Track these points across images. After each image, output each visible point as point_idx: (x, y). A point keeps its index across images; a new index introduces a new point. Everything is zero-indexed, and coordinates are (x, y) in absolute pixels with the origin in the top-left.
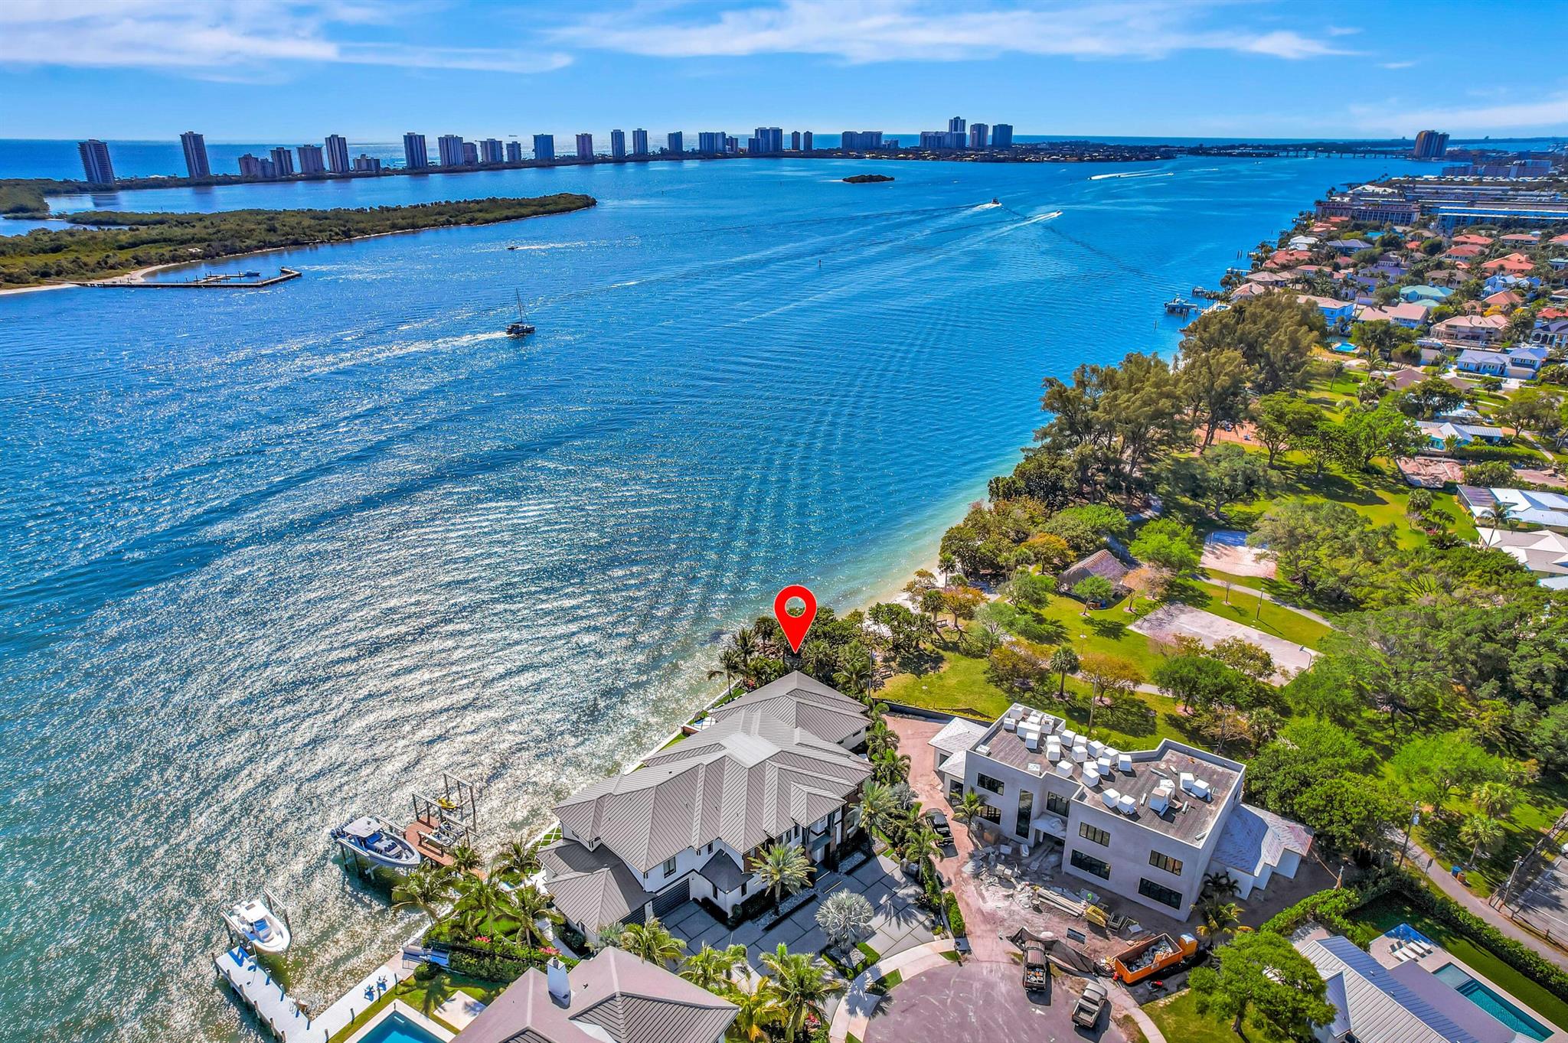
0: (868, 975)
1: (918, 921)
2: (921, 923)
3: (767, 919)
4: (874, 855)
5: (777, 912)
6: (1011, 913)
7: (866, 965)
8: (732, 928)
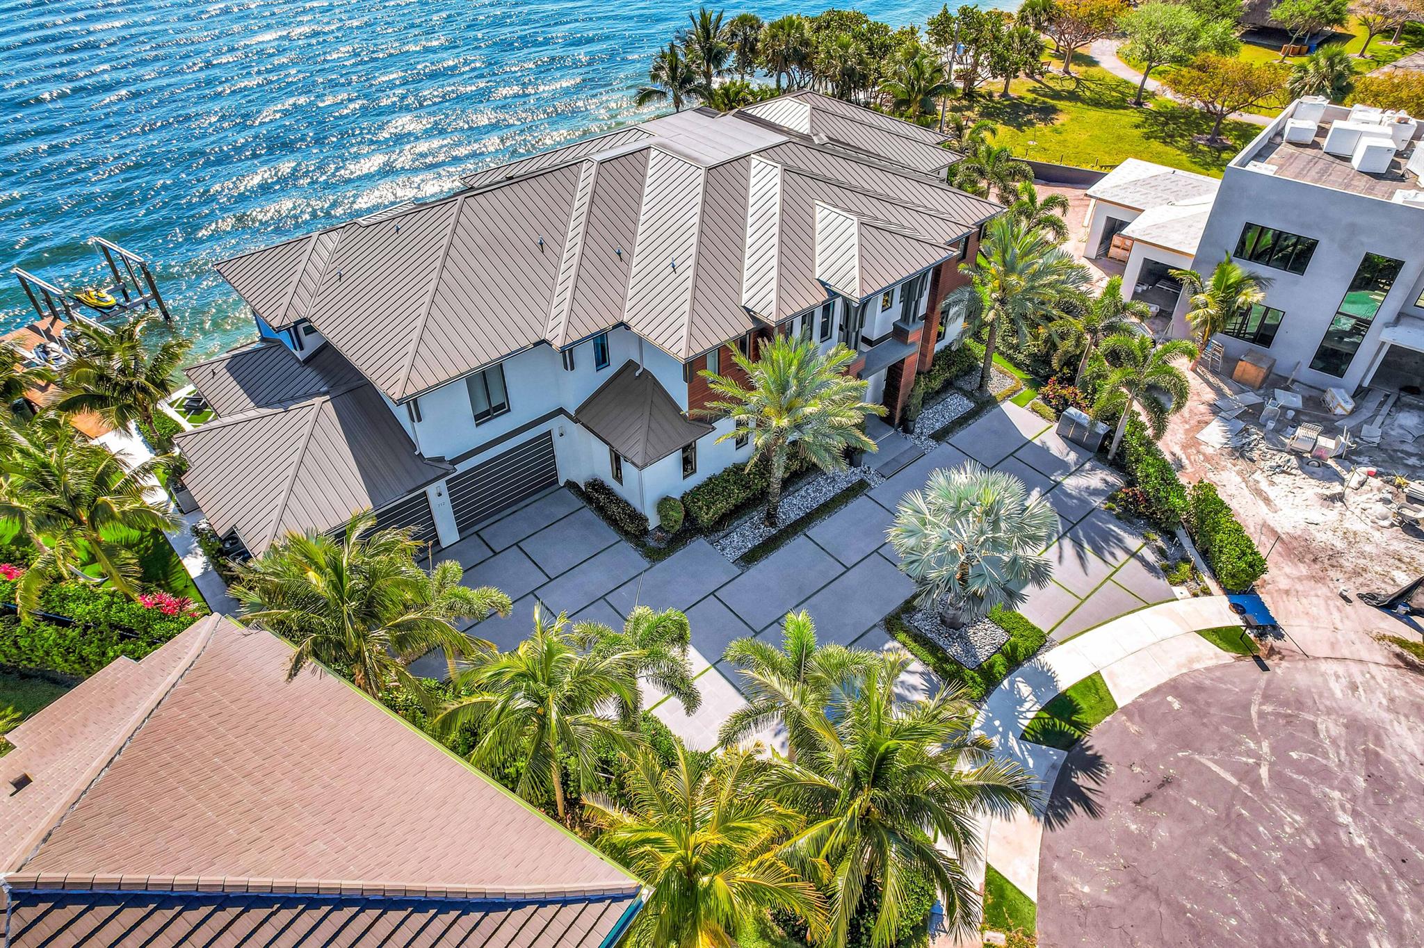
0: (1025, 690)
1: (1127, 550)
2: (1133, 555)
3: (746, 534)
4: (992, 402)
5: (771, 518)
6: (1351, 538)
7: (1014, 661)
8: (655, 555)
